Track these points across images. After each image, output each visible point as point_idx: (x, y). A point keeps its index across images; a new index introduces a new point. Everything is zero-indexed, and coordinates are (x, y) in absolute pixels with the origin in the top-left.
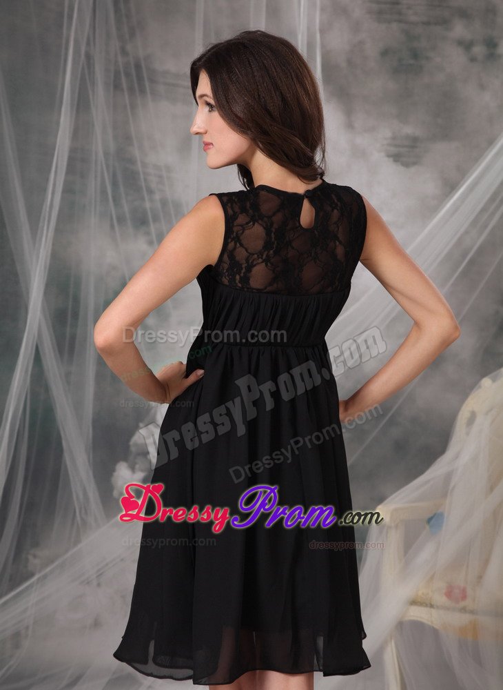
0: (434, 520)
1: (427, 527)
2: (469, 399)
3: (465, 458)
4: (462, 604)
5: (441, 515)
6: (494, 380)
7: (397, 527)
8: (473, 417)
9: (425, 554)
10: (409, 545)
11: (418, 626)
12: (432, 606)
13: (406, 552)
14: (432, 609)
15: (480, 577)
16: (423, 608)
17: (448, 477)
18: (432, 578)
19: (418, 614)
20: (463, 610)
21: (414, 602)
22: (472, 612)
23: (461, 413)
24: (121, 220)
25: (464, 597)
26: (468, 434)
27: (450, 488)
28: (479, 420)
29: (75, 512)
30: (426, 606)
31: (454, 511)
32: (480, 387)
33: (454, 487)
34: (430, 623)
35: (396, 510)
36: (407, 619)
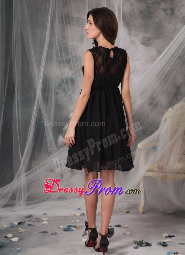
0: (154, 148)
1: (153, 150)
2: (165, 114)
3: (163, 131)
4: (162, 170)
5: (157, 146)
6: (172, 109)
7: (144, 149)
8: (166, 119)
9: (152, 157)
10: (147, 155)
11: (149, 177)
12: (154, 171)
13: (146, 157)
14: (154, 172)
15: (167, 163)
16: (150, 172)
17: (159, 135)
18: (154, 164)
19: (149, 174)
20: (163, 172)
21: (148, 171)
22: (165, 173)
23: (162, 118)
24: (63, 62)
25: (163, 169)
26: (164, 124)
27: (159, 139)
28: (168, 120)
29: (48, 147)
30: (152, 171)
31: (160, 145)
32: (168, 111)
33: (160, 139)
34: (153, 176)
35: (144, 144)
36: (146, 175)
